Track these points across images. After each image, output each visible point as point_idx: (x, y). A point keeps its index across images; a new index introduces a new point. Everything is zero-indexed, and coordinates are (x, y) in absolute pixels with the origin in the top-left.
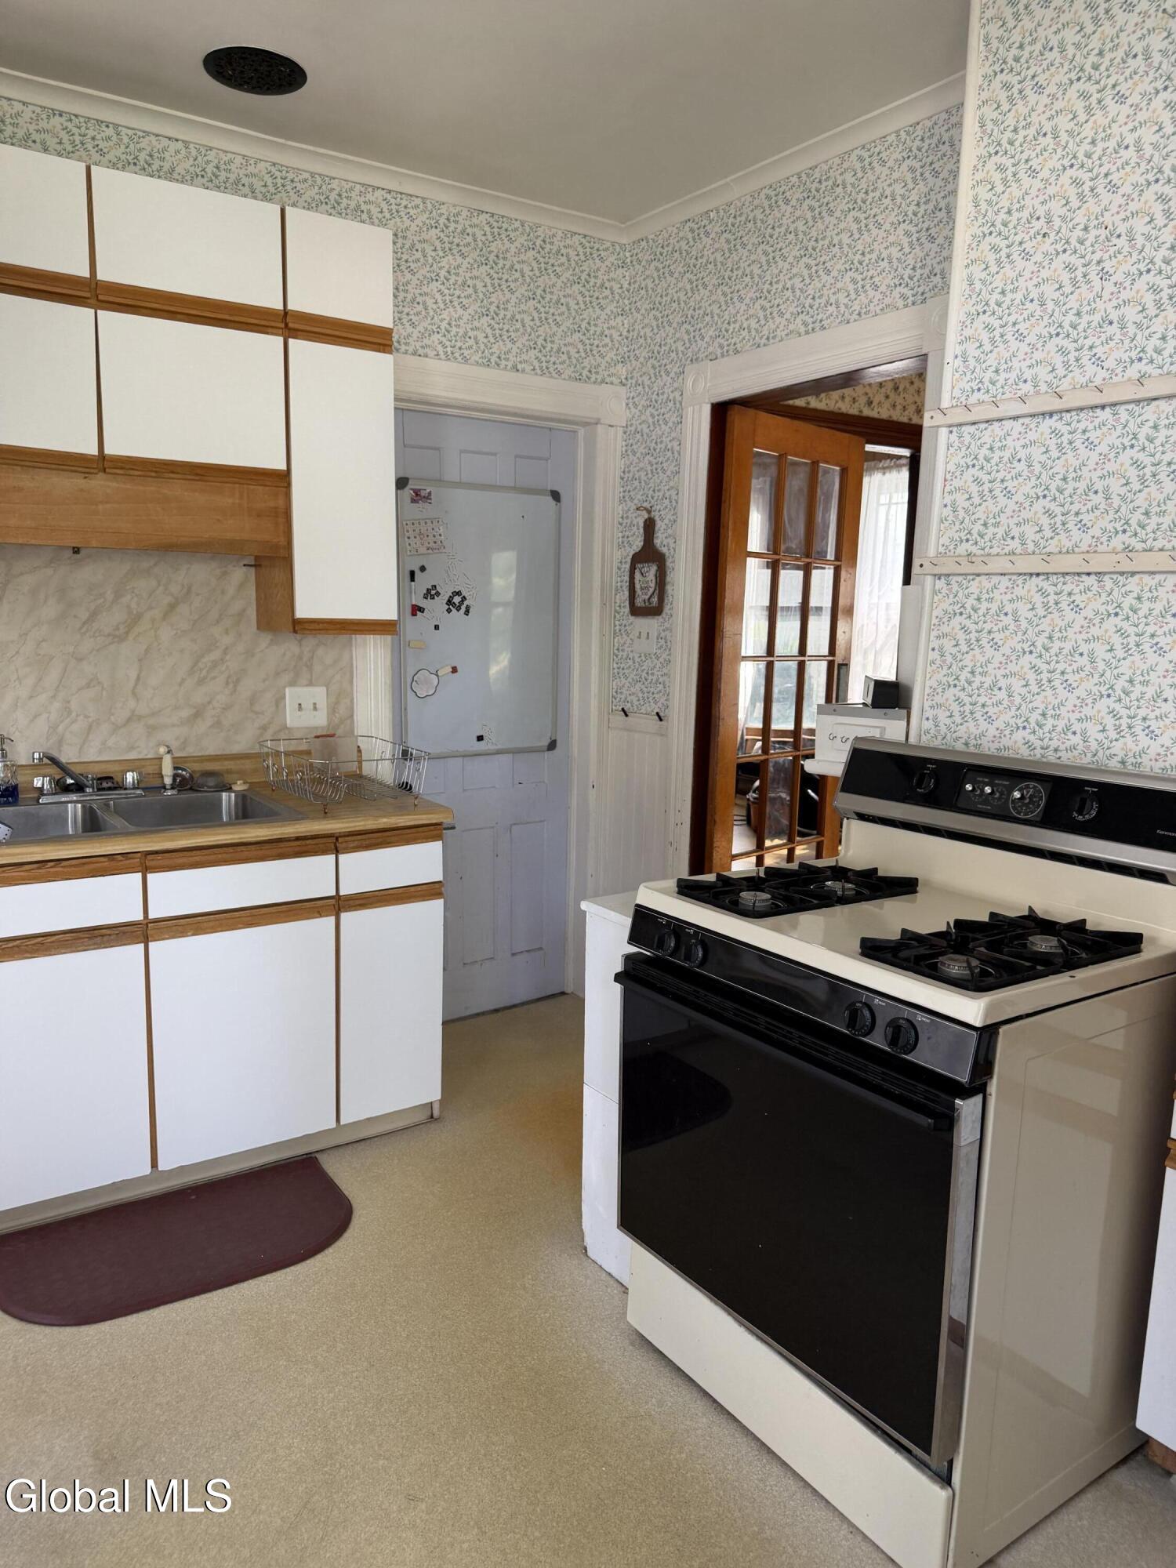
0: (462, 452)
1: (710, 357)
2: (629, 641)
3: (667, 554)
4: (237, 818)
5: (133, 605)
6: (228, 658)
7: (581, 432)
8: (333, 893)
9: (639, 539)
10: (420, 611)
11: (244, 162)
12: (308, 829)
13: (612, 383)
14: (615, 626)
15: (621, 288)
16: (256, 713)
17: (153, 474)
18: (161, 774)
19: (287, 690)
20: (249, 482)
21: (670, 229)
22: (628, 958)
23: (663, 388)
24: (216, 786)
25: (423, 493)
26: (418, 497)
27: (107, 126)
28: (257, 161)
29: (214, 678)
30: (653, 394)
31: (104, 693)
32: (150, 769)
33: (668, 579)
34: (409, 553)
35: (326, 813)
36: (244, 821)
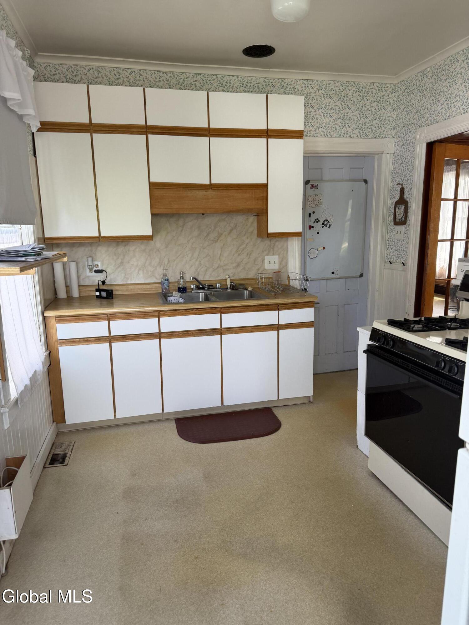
0: (330, 169)
1: (426, 125)
2: (393, 235)
3: (409, 201)
4: (249, 298)
5: (220, 231)
6: (247, 247)
7: (377, 157)
8: (277, 323)
9: (398, 196)
10: (312, 228)
11: (256, 79)
12: (269, 302)
13: (389, 138)
14: (388, 229)
15: (394, 101)
16: (256, 265)
17: (226, 189)
18: (227, 284)
19: (266, 257)
20: (255, 189)
21: (413, 76)
22: (369, 345)
23: (408, 138)
24: (243, 288)
25: (315, 185)
26: (313, 187)
27: (214, 76)
28: (260, 78)
29: (243, 253)
30: (404, 140)
31: (211, 259)
32: (224, 283)
33: (409, 211)
34: (309, 207)
35: (275, 297)
36: (251, 299)
